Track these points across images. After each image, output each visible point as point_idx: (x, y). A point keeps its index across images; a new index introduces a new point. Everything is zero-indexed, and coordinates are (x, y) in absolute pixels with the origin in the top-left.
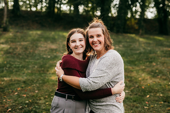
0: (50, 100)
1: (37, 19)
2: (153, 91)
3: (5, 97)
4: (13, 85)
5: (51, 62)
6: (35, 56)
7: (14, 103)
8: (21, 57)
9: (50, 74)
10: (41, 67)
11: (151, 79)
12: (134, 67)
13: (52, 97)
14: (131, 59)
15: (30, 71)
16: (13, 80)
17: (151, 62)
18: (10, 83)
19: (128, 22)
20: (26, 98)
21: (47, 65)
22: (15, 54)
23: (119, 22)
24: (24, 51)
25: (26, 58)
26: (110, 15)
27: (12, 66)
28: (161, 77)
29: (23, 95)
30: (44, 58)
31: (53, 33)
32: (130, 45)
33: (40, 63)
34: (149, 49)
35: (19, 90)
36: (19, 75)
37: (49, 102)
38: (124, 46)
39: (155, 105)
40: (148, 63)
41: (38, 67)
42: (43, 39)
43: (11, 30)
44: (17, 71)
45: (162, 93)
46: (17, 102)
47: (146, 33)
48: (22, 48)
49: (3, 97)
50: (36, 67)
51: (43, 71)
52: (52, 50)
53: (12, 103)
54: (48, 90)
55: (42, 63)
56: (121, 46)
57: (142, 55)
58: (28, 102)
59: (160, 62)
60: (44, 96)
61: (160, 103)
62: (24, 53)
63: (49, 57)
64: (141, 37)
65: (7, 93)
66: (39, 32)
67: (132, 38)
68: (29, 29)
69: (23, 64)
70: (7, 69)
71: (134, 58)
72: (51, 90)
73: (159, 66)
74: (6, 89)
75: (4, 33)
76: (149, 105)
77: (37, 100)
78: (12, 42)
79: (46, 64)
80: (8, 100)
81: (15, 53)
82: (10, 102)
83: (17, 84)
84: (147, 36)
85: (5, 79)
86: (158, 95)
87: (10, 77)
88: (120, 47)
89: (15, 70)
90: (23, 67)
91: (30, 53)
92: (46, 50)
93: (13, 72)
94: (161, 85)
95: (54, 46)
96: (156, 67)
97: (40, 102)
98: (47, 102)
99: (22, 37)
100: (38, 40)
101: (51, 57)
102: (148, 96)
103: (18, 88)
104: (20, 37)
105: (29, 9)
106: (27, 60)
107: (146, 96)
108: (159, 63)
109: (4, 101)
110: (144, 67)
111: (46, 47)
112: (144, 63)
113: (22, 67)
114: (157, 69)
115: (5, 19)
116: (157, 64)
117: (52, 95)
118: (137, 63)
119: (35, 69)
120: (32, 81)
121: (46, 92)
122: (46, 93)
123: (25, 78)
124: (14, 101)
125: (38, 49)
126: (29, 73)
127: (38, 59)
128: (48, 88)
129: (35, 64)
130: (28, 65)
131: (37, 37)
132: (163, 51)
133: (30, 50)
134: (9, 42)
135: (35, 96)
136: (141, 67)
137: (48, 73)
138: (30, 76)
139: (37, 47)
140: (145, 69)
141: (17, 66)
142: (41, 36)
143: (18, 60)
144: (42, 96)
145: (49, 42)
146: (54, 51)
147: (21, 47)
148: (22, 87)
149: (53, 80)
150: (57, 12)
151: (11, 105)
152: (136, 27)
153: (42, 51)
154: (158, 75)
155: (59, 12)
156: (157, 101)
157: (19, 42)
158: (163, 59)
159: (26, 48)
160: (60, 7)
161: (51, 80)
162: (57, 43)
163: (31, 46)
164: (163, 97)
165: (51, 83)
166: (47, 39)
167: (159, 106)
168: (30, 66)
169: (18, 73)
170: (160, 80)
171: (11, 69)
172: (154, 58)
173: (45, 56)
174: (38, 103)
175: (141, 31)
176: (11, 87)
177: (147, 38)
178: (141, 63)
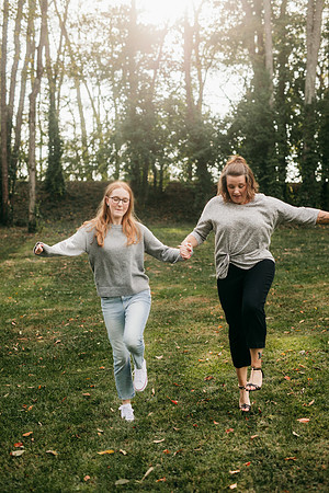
3: (49, 329)
4: (60, 315)
14: (307, 273)
16: (60, 311)
18: (55, 314)
20: (84, 329)
25: (82, 282)
27: (56, 294)
29: (79, 326)
32: (322, 247)
35: (72, 321)
36: (70, 305)
44: (65, 301)
48: (73, 264)
49: (46, 329)
58: (87, 332)
70: (46, 297)
83: (67, 314)
85: (45, 310)
87: (52, 307)
90: (77, 294)
93: (58, 302)
102: (302, 321)
103: (70, 319)
110: (324, 284)
113: (73, 294)
118: (315, 278)
120: (95, 311)
123: (82, 308)
124: (64, 333)
130: (87, 291)
136: (319, 285)
140: (325, 287)
141: (65, 293)
143: (66, 285)
148: (77, 318)
151: (60, 336)
155: (157, 181)
159: (81, 264)
168: (91, 293)
169: (68, 303)
171: (54, 298)
176: (58, 319)
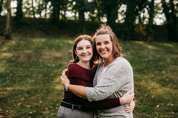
0: (55, 110)
1: (41, 26)
2: (163, 101)
3: (8, 107)
4: (16, 95)
5: (56, 71)
6: (39, 65)
7: (17, 114)
8: (24, 65)
9: (54, 83)
10: (45, 76)
11: (160, 88)
12: (143, 76)
13: (57, 108)
14: (139, 68)
15: (33, 81)
16: (16, 90)
17: (161, 70)
18: (13, 93)
19: (136, 29)
20: (30, 109)
21: (52, 74)
22: (18, 63)
23: (126, 29)
24: (28, 60)
25: (30, 67)
26: (117, 21)
27: (16, 76)
28: (171, 86)
29: (27, 106)
30: (48, 67)
31: (58, 41)
32: (139, 53)
33: (44, 72)
34: (158, 56)
35: (23, 100)
36: (23, 84)
37: (54, 113)
38: (132, 54)
39: (165, 115)
40: (157, 72)
41: (42, 77)
42: (47, 47)
43: (14, 38)
44: (20, 81)
45: (173, 103)
46: (20, 113)
47: (155, 40)
48: (25, 57)
49: (6, 107)
50: (40, 76)
51: (48, 80)
52: (57, 58)
53: (15, 114)
54: (53, 100)
55: (46, 71)
56: (129, 53)
57: (151, 63)
58: (31, 113)
59: (171, 71)
60: (49, 106)
61: (171, 113)
62: (27, 61)
63: (54, 65)
64: (149, 44)
65: (10, 104)
66: (43, 40)
67: (140, 45)
68: (33, 37)
69: (27, 73)
70: (10, 78)
71: (143, 66)
72: (56, 101)
73: (169, 74)
74: (9, 99)
75: (7, 41)
76: (160, 115)
77: (41, 110)
78: (15, 50)
79: (50, 73)
80: (11, 111)
81: (18, 61)
82: (13, 112)
83: (20, 94)
84: (155, 43)
85: (8, 89)
86: (168, 105)
87: (12, 86)
88: (128, 55)
89: (18, 79)
90: (27, 76)
91: (34, 62)
92: (51, 58)
93: (16, 82)
94: (171, 94)
95: (58, 55)
96: (165, 76)
97: (45, 113)
98: (52, 112)
99: (25, 45)
100: (42, 48)
101: (56, 65)
102: (158, 106)
103: (22, 98)
104: (23, 45)
105: (32, 16)
106: (30, 69)
107: (156, 106)
108: (168, 71)
109: (7, 111)
110: (153, 76)
111: (50, 55)
112: (153, 72)
113: (25, 76)
114: (167, 78)
115: (8, 26)
116: (167, 73)
117: (57, 105)
118: (145, 71)
119: (38, 78)
120: (36, 91)
121: (51, 102)
122: (51, 104)
123: (29, 87)
124: (17, 112)
125: (41, 57)
126: (33, 82)
127: (42, 68)
128: (53, 98)
129: (39, 73)
130: (32, 74)
131: (40, 45)
132: (173, 59)
133: (33, 59)
134: (12, 51)
135: (39, 107)
136: (150, 76)
137: (53, 82)
138: (33, 85)
139: (41, 55)
140: (154, 77)
141: (21, 75)
142: (45, 44)
143: (21, 69)
144: (47, 106)
145: (54, 50)
146: (59, 60)
147: (24, 55)
148: (26, 97)
149: (58, 90)
150: (62, 19)
151: (14, 116)
152: (144, 34)
153: (47, 59)
154: (168, 84)
155: (64, 19)
156: (167, 111)
157: (22, 50)
158: (173, 67)
159: (30, 57)
160: (65, 14)
161: (56, 89)
162: (62, 51)
163: (35, 54)
164: (174, 106)
165: (56, 93)
166: (51, 47)
167: (170, 116)
168: (34, 75)
169: (22, 83)
170: (170, 89)
171: (14, 79)
172: (164, 66)
173: (49, 65)
174: (42, 114)
175: (149, 38)
176: (14, 98)
177: (156, 45)
178: (150, 72)
